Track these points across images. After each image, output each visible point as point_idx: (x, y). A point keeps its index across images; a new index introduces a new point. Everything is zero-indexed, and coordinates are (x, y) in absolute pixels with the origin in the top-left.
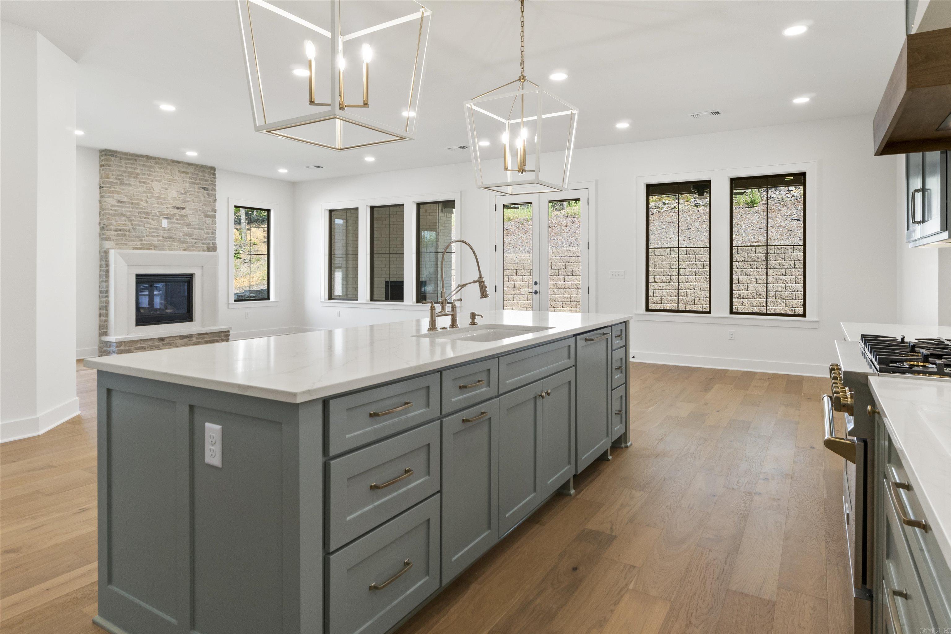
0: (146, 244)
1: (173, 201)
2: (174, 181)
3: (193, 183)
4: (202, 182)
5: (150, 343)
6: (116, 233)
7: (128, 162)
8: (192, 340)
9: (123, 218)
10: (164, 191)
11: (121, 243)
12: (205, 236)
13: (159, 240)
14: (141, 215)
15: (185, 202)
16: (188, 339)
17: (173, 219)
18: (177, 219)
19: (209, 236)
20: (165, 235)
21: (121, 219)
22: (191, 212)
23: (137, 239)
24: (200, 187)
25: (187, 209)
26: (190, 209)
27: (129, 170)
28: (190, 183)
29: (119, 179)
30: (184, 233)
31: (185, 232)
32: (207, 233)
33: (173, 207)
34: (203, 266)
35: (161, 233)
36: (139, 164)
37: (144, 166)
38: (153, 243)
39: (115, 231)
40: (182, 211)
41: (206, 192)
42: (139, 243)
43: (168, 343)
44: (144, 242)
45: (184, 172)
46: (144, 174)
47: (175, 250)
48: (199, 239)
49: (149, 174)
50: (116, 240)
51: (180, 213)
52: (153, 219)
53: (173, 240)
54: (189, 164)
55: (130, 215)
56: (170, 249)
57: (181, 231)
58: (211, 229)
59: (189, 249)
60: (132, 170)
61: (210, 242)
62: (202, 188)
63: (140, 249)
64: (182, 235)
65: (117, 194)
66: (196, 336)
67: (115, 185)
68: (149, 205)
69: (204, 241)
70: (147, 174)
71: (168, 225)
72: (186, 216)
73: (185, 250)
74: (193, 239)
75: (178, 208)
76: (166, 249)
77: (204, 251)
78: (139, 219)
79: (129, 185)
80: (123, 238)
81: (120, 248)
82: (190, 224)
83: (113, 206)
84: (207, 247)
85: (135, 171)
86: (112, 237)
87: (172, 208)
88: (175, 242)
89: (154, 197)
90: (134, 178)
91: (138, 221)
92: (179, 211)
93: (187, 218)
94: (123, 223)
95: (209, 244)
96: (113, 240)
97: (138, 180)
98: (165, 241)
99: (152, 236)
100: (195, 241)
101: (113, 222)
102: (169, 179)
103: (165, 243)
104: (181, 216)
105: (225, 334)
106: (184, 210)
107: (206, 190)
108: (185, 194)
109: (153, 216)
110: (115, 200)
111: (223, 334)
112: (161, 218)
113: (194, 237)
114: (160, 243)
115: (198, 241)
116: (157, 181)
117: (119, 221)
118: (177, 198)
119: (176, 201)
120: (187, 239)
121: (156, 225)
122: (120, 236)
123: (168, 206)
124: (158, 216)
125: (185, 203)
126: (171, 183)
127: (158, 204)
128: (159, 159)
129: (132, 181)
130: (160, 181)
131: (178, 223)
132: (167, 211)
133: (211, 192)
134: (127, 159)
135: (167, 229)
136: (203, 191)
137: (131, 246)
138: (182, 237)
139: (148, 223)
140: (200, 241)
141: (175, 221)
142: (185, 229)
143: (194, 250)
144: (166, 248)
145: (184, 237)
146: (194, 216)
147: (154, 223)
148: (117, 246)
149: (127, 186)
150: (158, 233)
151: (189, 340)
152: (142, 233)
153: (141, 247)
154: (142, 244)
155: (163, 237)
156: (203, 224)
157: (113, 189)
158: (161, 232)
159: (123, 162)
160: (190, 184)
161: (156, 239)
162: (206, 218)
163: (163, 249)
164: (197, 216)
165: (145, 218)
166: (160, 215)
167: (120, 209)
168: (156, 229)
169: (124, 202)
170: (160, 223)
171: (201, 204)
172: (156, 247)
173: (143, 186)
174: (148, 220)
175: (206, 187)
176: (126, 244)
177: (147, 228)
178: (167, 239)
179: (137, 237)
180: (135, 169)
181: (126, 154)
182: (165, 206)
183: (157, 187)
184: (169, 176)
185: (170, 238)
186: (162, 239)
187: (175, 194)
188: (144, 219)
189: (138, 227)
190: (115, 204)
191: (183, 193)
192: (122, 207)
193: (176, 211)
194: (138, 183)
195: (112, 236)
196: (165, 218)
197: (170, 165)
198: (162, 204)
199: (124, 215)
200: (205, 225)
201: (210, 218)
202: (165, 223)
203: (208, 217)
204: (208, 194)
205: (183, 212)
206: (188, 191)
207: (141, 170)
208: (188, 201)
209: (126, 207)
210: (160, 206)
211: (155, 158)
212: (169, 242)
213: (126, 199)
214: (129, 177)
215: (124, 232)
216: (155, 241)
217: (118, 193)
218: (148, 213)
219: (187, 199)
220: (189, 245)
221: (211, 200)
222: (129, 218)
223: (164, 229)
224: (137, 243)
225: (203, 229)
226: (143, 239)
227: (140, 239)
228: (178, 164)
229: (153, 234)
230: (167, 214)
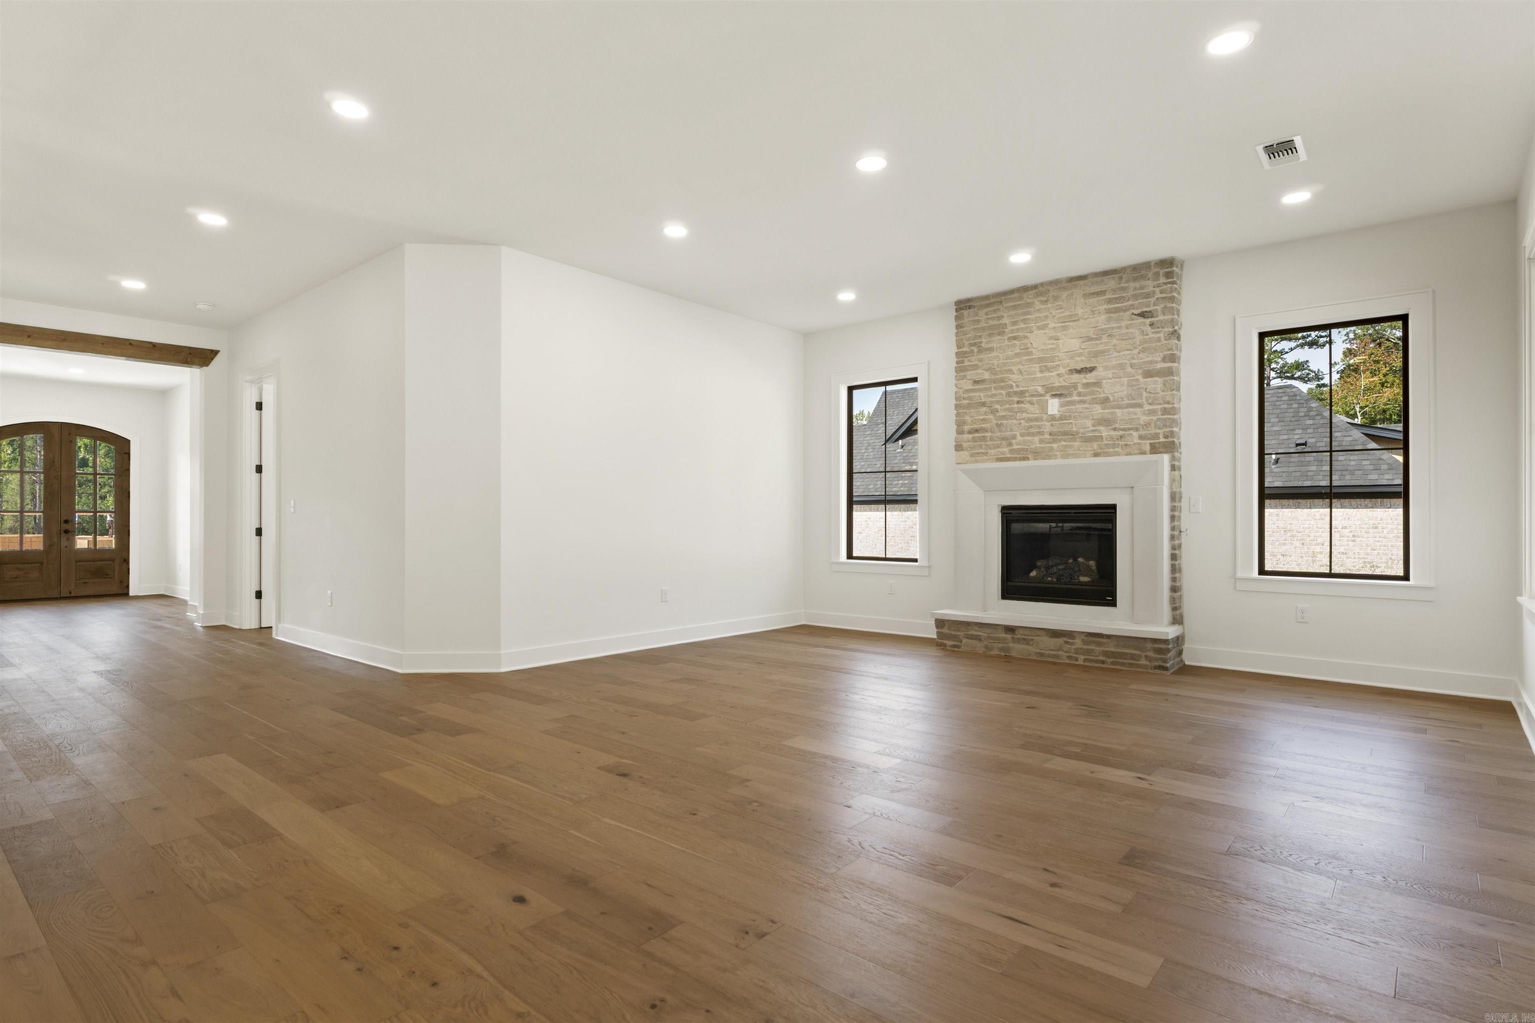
0: (1018, 451)
1: (1072, 358)
2: (1073, 318)
3: (1117, 310)
4: (1136, 302)
5: (989, 631)
6: (971, 436)
7: (989, 309)
8: (1073, 644)
9: (984, 409)
10: (1053, 344)
11: (978, 453)
12: (1144, 419)
13: (1041, 441)
14: (1011, 399)
15: (1096, 354)
16: (1065, 639)
17: (1070, 395)
18: (1079, 394)
19: (1155, 418)
20: (1055, 429)
21: (979, 412)
22: (1109, 374)
23: (1004, 443)
24: (1133, 314)
25: (1101, 369)
26: (1106, 368)
27: (991, 323)
28: (1109, 311)
29: (975, 344)
30: (1094, 420)
31: (1095, 418)
32: (1152, 412)
33: (1070, 370)
34: (1133, 487)
35: (1047, 427)
36: (1006, 308)
37: (1015, 307)
38: (1031, 447)
39: (969, 432)
40: (1089, 375)
41: (1148, 321)
42: (1006, 450)
43: (1024, 639)
44: (1015, 447)
45: (1093, 294)
46: (1014, 323)
47: (1075, 456)
48: (1130, 429)
49: (1024, 319)
50: (970, 448)
51: (1085, 381)
52: (1031, 403)
53: (1071, 437)
54: (1106, 273)
55: (991, 402)
56: (1066, 456)
57: (1087, 417)
58: (1161, 402)
59: (1104, 452)
60: (995, 322)
61: (1158, 431)
62: (1139, 315)
63: (1008, 460)
64: (1089, 423)
65: (973, 370)
66: (1083, 637)
67: (969, 357)
68: (1025, 377)
69: (1142, 432)
70: (1021, 320)
71: (1061, 409)
72: (1098, 384)
73: (1096, 455)
74: (1115, 429)
75: (1079, 372)
76: (1056, 455)
77: (1143, 453)
78: (1007, 406)
79: (991, 350)
80: (982, 443)
81: (977, 462)
82: (1107, 400)
83: (967, 391)
84: (1151, 444)
85: (1001, 322)
86: (964, 444)
87: (1068, 374)
88: (1075, 441)
89: (1031, 360)
90: (999, 334)
91: (1006, 410)
92: (1082, 376)
93: (1101, 388)
94: (982, 417)
95: (1156, 436)
96: (966, 449)
97: (1006, 337)
98: (1054, 441)
99: (1029, 434)
100: (1121, 433)
101: (967, 418)
102: (1065, 317)
103: (1055, 446)
104: (1087, 385)
105: (1156, 646)
106: (1094, 373)
107: (1148, 318)
108: (1096, 339)
109: (1032, 396)
110: (970, 381)
111: (1149, 645)
112: (1048, 397)
113: (1117, 426)
114: (1044, 445)
115: (1128, 432)
116: (1039, 328)
117: (975, 415)
118: (1081, 351)
119: (1078, 359)
120: (1100, 431)
121: (1038, 412)
122: (976, 441)
123: (1062, 370)
124: (1041, 395)
125: (1098, 357)
126: (1068, 324)
127: (1041, 372)
128: (1042, 284)
129: (996, 341)
130: (1044, 327)
131: (1084, 402)
132: (1059, 382)
133: (1161, 317)
134: (988, 305)
135: (1057, 416)
136: (1141, 320)
137: (994, 456)
138: (1092, 428)
139: (1021, 411)
140: (1131, 432)
141: (1075, 398)
142: (1098, 410)
143: (1117, 454)
144: (1058, 453)
145: (1094, 428)
146: (1117, 380)
147: (1034, 410)
148: (973, 459)
149: (987, 352)
150: (1039, 427)
151: (1066, 642)
152: (1011, 430)
153: (1009, 456)
154: (1011, 451)
155: (1051, 434)
156: (1141, 395)
157: (967, 363)
158: (1045, 425)
159: (982, 313)
160: (1108, 315)
161: (1037, 439)
162: (1150, 379)
163: (1049, 457)
164: (1125, 380)
165: (1018, 402)
166: (1047, 393)
167: (977, 394)
168: (1036, 419)
169: (982, 381)
170: (1044, 408)
171: (1136, 351)
172: (1037, 454)
173: (1014, 346)
174: (1022, 405)
175: (1147, 309)
176: (986, 454)
177: (1021, 421)
178: (1059, 437)
179: (1003, 439)
180: (1000, 318)
181: (987, 297)
182: (1054, 374)
183: (1038, 341)
184: (1062, 312)
185: (1065, 433)
186: (1048, 437)
187: (1074, 344)
188: (1016, 405)
189: (1005, 422)
190: (971, 387)
191: (1092, 338)
192: (979, 390)
193: (1076, 377)
194: (1007, 342)
195: (966, 442)
196: (1054, 396)
197: (1065, 289)
198: (1048, 369)
199: (984, 404)
200: (1145, 394)
201: (1157, 379)
202: (1054, 406)
203: (1151, 376)
204: (1152, 325)
205: (1090, 377)
206: (1102, 330)
207: (1011, 316)
208: (1103, 352)
209: (986, 389)
210: (1047, 374)
211: (1035, 287)
212: (1064, 443)
213: (987, 375)
214: (990, 335)
215: (983, 432)
216: (1035, 442)
217: (975, 367)
218: (1022, 393)
219: (1101, 348)
220: (1106, 445)
221: (1162, 335)
222: (992, 407)
223: (1053, 418)
224: (1004, 450)
225: (1140, 406)
226: (1014, 441)
227: (1008, 440)
228: (1081, 282)
229: (1032, 430)
230: (1058, 388)
